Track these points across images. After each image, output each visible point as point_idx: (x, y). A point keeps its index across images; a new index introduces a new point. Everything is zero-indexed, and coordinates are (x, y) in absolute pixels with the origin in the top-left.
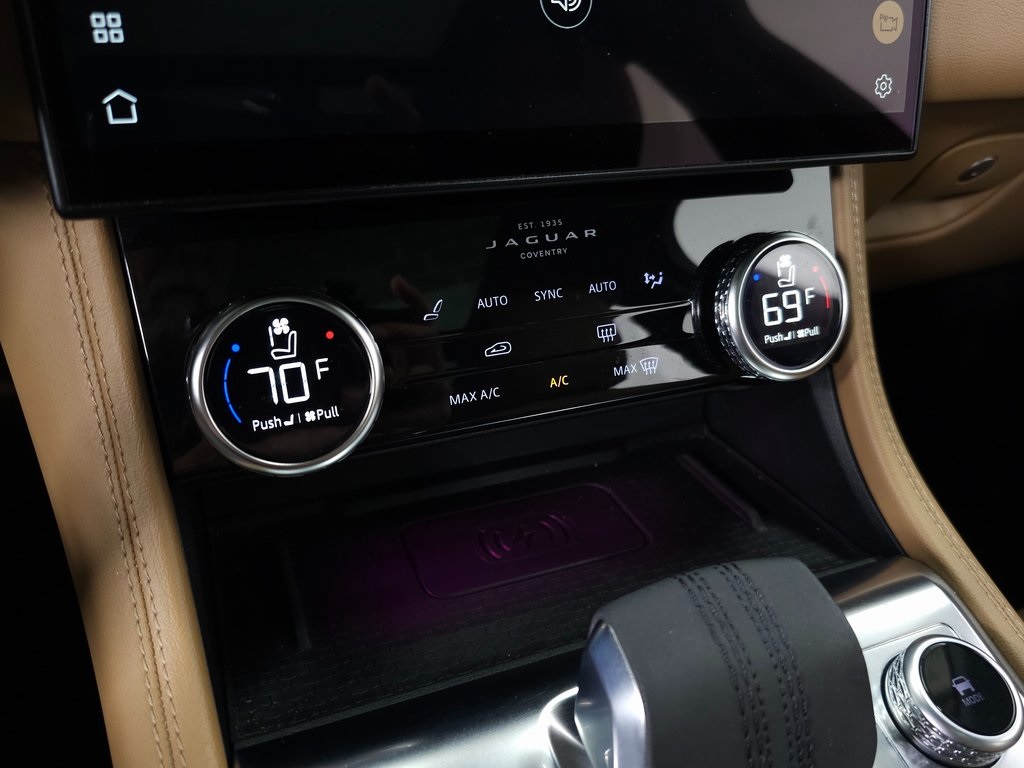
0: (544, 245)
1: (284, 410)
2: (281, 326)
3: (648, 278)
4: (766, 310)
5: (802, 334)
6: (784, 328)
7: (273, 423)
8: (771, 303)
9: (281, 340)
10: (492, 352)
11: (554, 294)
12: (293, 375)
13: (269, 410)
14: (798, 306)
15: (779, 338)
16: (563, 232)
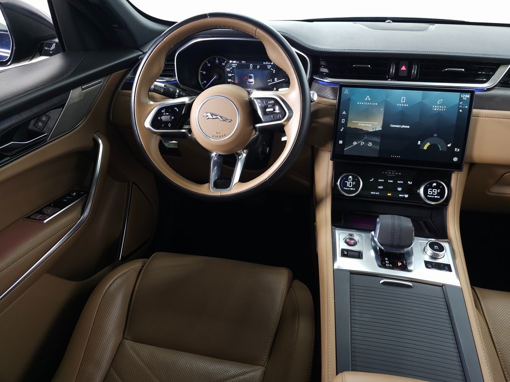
0: (391, 174)
1: (348, 187)
2: (350, 177)
3: (409, 182)
4: (429, 191)
5: (436, 197)
6: (432, 195)
7: (347, 188)
8: (430, 190)
9: (350, 179)
10: (379, 187)
11: (392, 181)
12: (350, 183)
13: (346, 187)
14: (436, 192)
15: (431, 196)
16: (395, 173)
